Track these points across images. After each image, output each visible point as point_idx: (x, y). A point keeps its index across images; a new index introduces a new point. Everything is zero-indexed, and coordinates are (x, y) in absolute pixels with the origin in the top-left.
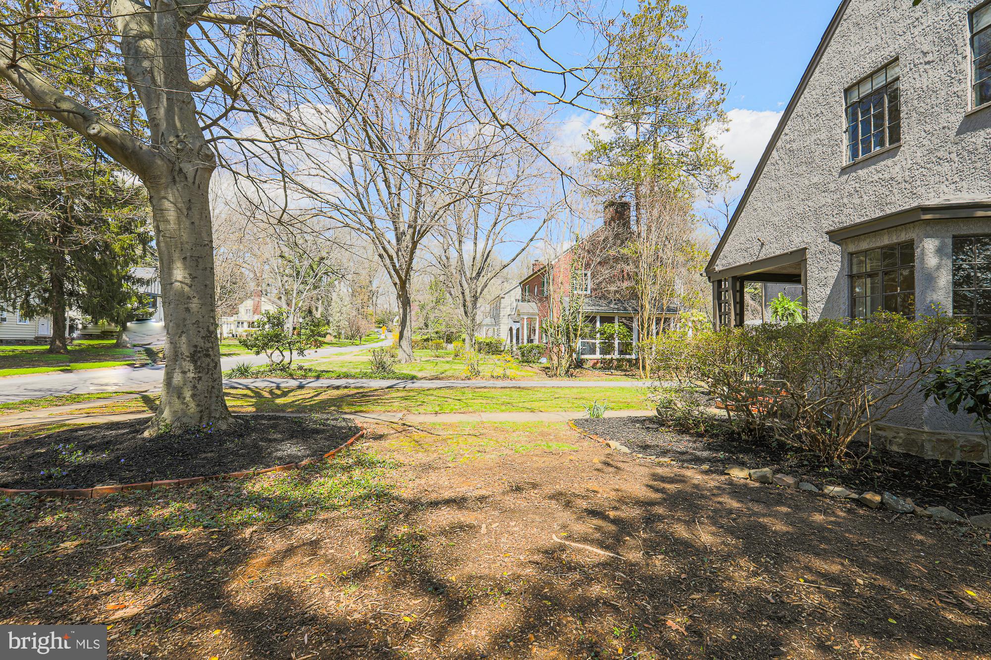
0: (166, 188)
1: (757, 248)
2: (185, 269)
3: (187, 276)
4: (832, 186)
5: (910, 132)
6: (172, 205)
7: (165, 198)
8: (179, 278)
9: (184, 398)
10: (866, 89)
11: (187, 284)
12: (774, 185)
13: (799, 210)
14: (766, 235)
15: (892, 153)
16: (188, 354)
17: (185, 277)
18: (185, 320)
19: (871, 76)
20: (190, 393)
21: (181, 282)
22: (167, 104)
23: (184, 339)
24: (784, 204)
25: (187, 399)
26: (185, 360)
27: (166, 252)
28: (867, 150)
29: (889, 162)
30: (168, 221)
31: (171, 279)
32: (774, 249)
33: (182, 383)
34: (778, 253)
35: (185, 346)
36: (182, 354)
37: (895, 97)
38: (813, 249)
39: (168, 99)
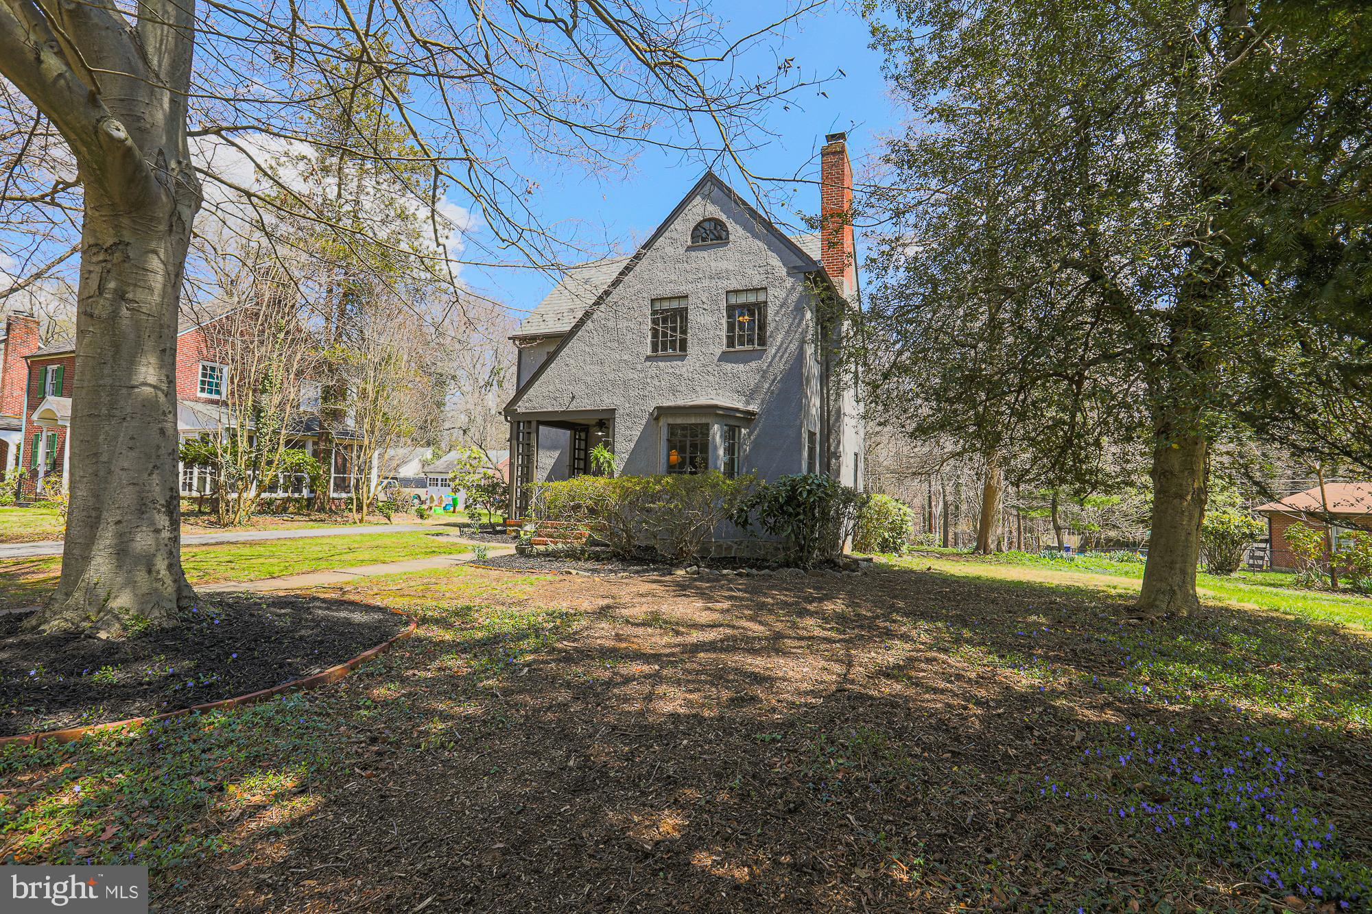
0: (160, 239)
1: (567, 400)
2: (161, 368)
3: (164, 378)
4: (639, 367)
5: (693, 349)
6: (161, 266)
7: (155, 252)
8: (152, 380)
9: (158, 572)
10: (666, 305)
11: (163, 391)
12: (587, 349)
13: (611, 376)
14: (579, 390)
15: (682, 358)
16: (163, 502)
17: (161, 381)
18: (158, 447)
19: (670, 298)
20: (166, 562)
21: (155, 387)
22: (171, 108)
23: (156, 478)
24: (597, 368)
25: (163, 572)
26: (159, 511)
27: (132, 336)
28: (665, 349)
29: (679, 363)
30: (151, 289)
31: (130, 380)
32: (585, 404)
33: (154, 546)
34: (589, 408)
35: (158, 489)
36: (154, 502)
37: (685, 319)
38: (621, 411)
39: (172, 101)
